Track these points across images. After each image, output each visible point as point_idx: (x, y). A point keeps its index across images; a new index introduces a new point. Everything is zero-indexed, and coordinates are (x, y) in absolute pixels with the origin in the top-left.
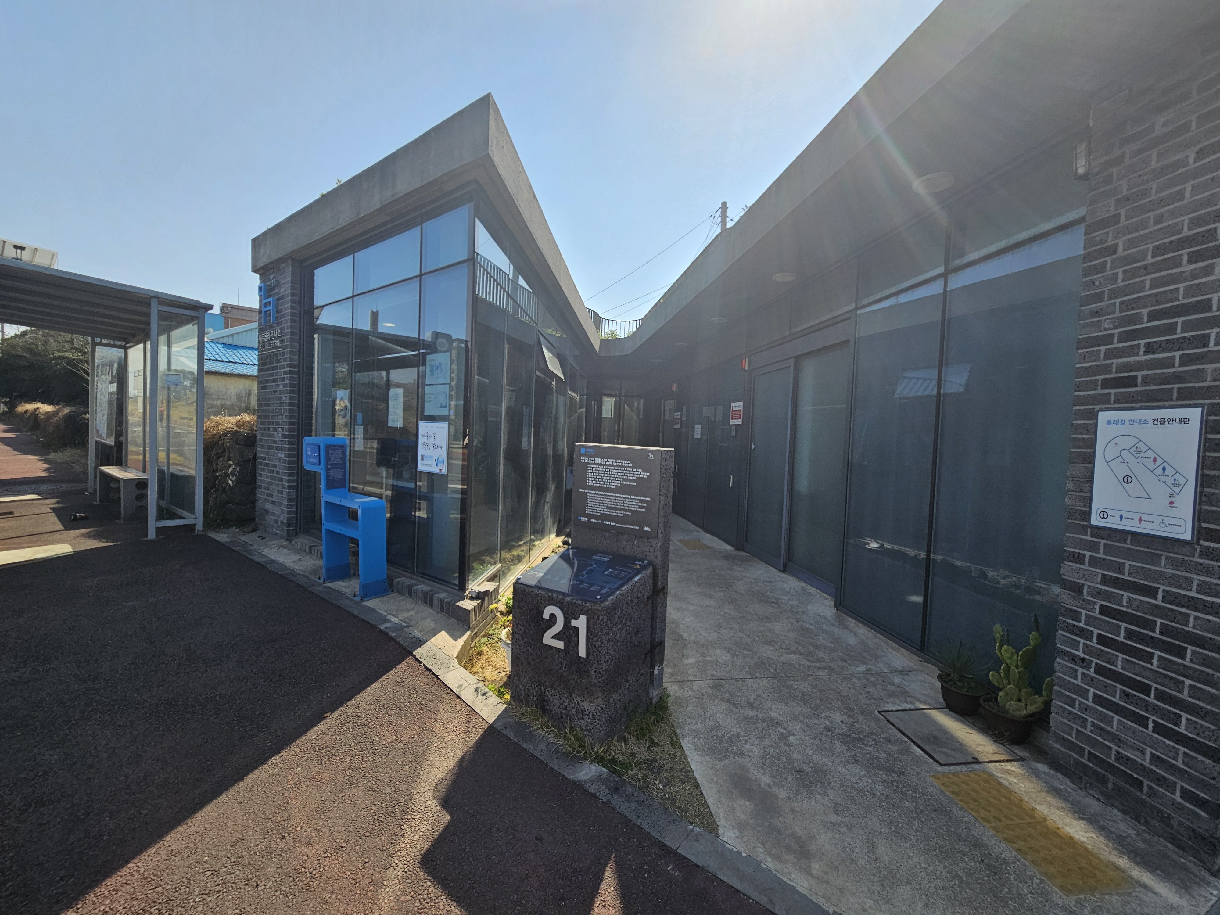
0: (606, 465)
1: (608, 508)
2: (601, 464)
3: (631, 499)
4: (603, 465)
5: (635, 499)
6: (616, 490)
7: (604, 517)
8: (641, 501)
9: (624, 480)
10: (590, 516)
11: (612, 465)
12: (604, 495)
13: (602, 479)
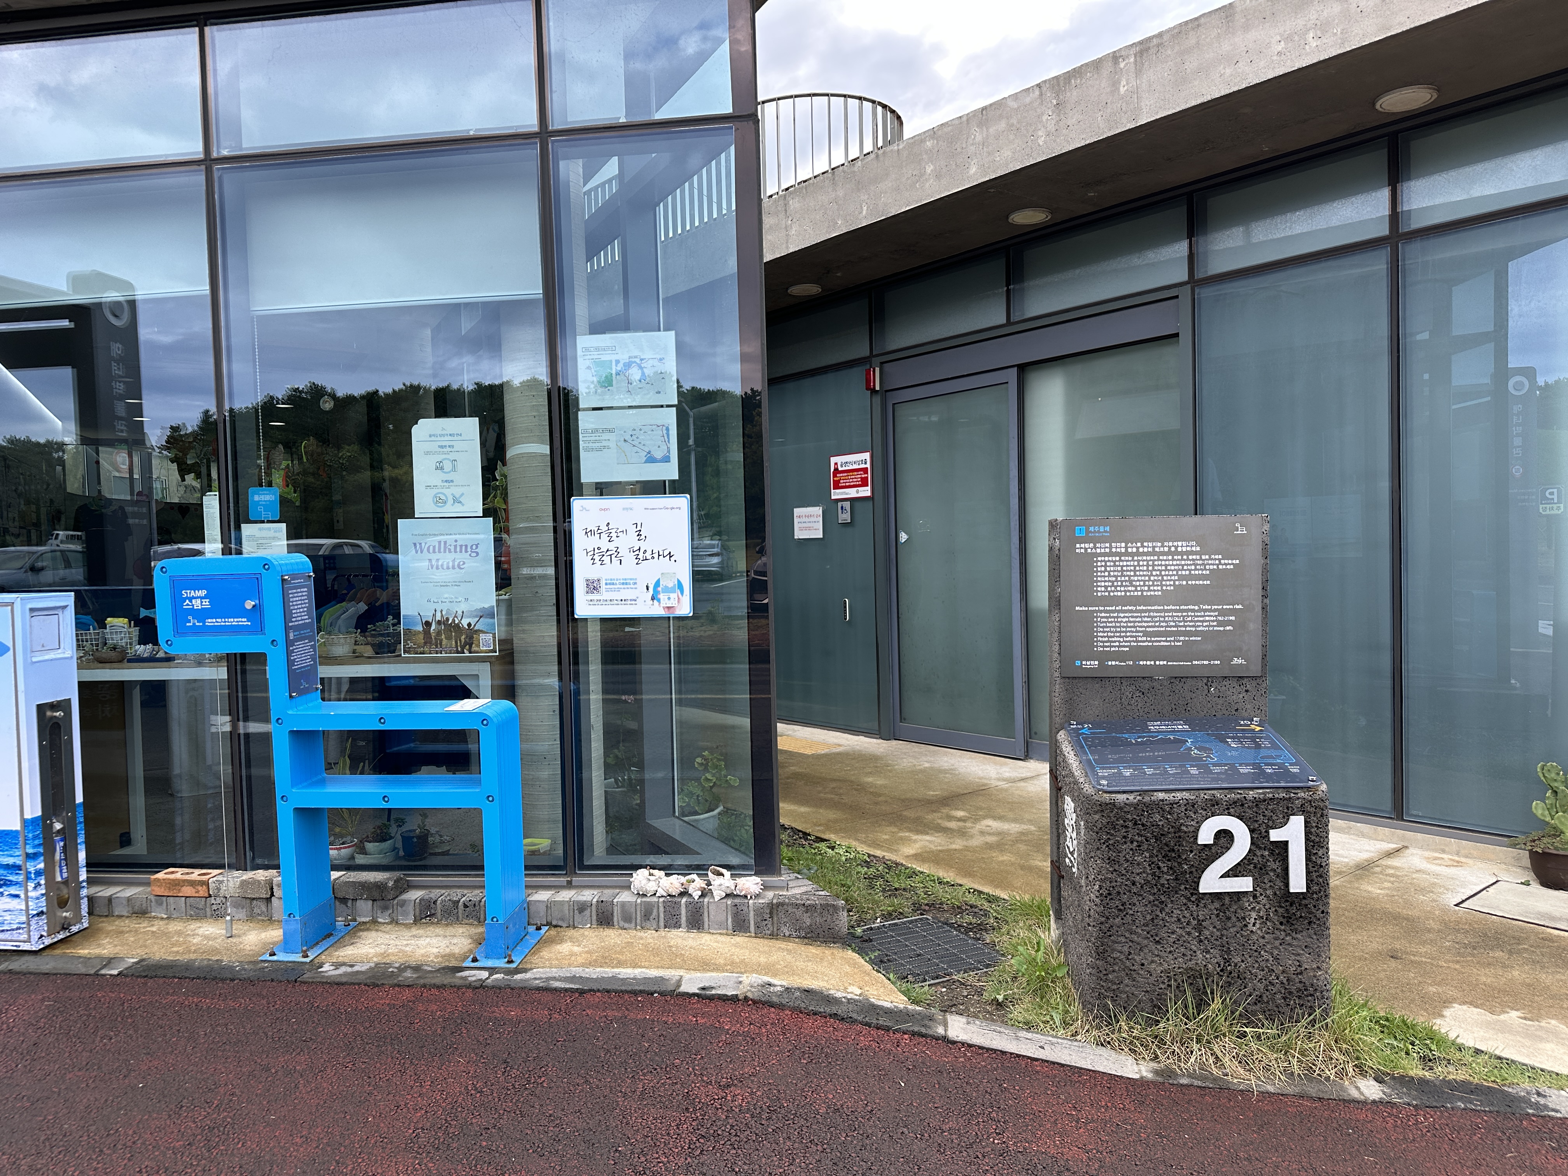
0: (1138, 554)
1: (1146, 634)
2: (1127, 554)
3: (1200, 610)
4: (1132, 555)
5: (1210, 610)
6: (1166, 598)
7: (1138, 652)
8: (1222, 613)
9: (1182, 578)
10: (1104, 657)
11: (1154, 553)
12: (1136, 611)
13: (1131, 582)
